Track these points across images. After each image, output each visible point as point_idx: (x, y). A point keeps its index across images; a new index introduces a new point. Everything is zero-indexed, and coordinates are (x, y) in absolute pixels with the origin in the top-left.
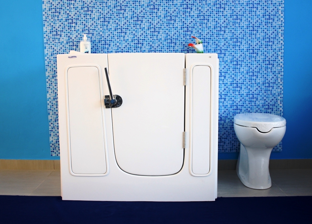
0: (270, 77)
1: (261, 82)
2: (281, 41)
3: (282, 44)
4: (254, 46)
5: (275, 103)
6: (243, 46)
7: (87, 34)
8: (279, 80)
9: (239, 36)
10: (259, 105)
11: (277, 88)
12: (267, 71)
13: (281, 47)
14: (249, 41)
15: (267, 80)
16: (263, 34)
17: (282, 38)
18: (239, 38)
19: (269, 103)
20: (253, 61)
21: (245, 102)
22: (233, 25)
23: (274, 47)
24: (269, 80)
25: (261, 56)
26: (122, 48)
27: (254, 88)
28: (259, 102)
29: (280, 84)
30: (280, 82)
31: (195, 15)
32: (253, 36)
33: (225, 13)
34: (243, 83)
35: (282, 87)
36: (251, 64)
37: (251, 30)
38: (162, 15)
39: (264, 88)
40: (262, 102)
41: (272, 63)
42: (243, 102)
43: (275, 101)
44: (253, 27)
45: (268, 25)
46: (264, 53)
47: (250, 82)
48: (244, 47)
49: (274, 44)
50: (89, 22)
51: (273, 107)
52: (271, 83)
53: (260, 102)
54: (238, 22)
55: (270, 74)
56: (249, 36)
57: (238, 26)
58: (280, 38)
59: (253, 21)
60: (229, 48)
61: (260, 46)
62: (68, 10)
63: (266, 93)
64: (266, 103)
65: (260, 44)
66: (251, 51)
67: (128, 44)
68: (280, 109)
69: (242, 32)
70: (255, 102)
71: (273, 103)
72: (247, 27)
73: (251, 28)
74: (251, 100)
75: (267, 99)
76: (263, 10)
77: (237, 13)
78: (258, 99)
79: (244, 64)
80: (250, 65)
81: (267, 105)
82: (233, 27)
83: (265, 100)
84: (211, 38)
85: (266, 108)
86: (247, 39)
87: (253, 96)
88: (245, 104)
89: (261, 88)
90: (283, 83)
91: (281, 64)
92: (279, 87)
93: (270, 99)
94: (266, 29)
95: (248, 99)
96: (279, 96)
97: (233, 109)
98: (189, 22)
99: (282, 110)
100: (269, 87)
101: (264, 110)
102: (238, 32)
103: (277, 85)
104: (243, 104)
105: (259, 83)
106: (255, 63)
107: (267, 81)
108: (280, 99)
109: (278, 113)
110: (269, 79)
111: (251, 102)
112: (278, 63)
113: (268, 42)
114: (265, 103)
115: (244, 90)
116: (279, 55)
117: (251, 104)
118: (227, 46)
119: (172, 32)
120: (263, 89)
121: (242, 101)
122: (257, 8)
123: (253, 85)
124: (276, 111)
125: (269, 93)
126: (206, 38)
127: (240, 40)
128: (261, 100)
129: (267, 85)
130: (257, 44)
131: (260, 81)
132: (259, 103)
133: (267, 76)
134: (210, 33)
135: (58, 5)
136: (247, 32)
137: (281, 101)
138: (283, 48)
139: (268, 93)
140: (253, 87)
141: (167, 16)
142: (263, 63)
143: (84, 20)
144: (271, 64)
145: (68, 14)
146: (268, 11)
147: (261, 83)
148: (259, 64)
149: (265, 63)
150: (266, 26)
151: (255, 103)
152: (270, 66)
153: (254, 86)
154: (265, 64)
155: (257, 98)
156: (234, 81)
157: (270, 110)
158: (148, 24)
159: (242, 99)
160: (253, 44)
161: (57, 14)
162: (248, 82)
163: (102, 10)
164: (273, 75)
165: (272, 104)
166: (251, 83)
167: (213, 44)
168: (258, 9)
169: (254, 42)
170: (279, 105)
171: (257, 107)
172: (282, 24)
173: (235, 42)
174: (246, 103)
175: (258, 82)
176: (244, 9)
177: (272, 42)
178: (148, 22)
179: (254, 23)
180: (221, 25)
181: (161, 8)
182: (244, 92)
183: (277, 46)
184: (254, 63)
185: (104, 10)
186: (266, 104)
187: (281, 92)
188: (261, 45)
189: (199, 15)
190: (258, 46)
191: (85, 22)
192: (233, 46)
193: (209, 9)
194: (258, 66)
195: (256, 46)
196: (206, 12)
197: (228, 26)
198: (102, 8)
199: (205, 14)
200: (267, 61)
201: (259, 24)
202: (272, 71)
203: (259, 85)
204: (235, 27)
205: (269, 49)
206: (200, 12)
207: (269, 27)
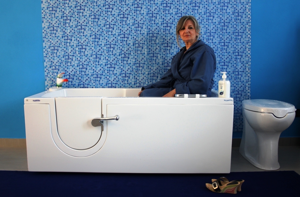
0: (239, 66)
1: (231, 71)
2: (248, 35)
3: (249, 37)
4: (225, 39)
5: (244, 89)
6: (216, 39)
7: (80, 29)
8: (247, 69)
9: (212, 31)
11: (245, 76)
12: (236, 61)
13: (249, 40)
14: (220, 35)
16: (233, 29)
17: (249, 32)
18: (212, 33)
20: (224, 52)
22: (207, 21)
23: (242, 41)
24: (238, 69)
25: (231, 48)
26: (110, 41)
29: (248, 72)
30: (248, 71)
31: (173, 12)
32: (224, 31)
33: (200, 11)
35: (249, 75)
36: (223, 56)
37: (223, 26)
38: (145, 13)
39: (234, 76)
41: (241, 54)
43: (243, 88)
44: (224, 23)
45: (237, 21)
46: (233, 46)
49: (242, 38)
50: (81, 19)
51: (242, 93)
52: (240, 72)
54: (211, 18)
55: (239, 64)
56: (221, 31)
57: (211, 22)
58: (247, 32)
59: (224, 18)
62: (63, 8)
63: (236, 81)
64: (236, 89)
65: (230, 38)
66: (223, 44)
67: (115, 38)
68: (248, 94)
69: (215, 27)
71: (242, 89)
72: (219, 23)
73: (222, 24)
75: (237, 86)
76: (233, 8)
77: (210, 11)
80: (222, 56)
82: (207, 23)
83: (235, 86)
86: (218, 33)
89: (231, 76)
90: (250, 71)
91: (248, 55)
92: (247, 75)
93: (239, 85)
94: (235, 24)
96: (247, 83)
98: (168, 19)
99: (250, 95)
100: (238, 75)
101: (234, 95)
102: (211, 27)
103: (245, 73)
106: (226, 55)
107: (237, 70)
108: (248, 85)
109: (246, 98)
110: (238, 68)
112: (246, 54)
113: (237, 36)
114: (235, 89)
115: (217, 78)
116: (247, 47)
119: (154, 28)
120: (233, 77)
122: (228, 6)
124: (244, 96)
125: (238, 80)
127: (212, 34)
130: (228, 38)
133: (237, 65)
135: (54, 4)
136: (219, 28)
137: (248, 87)
138: (250, 41)
141: (149, 14)
142: (233, 54)
143: (78, 18)
144: (240, 55)
145: (63, 12)
146: (237, 9)
147: (232, 72)
149: (234, 55)
150: (236, 22)
152: (239, 56)
157: (239, 95)
158: (132, 21)
160: (224, 38)
161: (54, 12)
163: (93, 9)
164: (242, 65)
168: (229, 7)
169: (225, 36)
170: (247, 91)
172: (249, 21)
173: (209, 36)
175: (229, 71)
176: (216, 7)
177: (240, 36)
178: (133, 19)
181: (144, 6)
183: (245, 40)
184: (225, 54)
185: (95, 9)
186: (236, 90)
187: (249, 79)
189: (177, 12)
190: (228, 39)
191: (78, 19)
192: (207, 39)
193: (186, 7)
194: (229, 56)
195: (226, 39)
196: (183, 10)
197: (202, 22)
198: (92, 6)
199: (183, 12)
200: (237, 52)
201: (229, 20)
202: (241, 61)
203: (230, 73)
204: (208, 23)
205: (238, 42)
206: (178, 10)
207: (238, 23)
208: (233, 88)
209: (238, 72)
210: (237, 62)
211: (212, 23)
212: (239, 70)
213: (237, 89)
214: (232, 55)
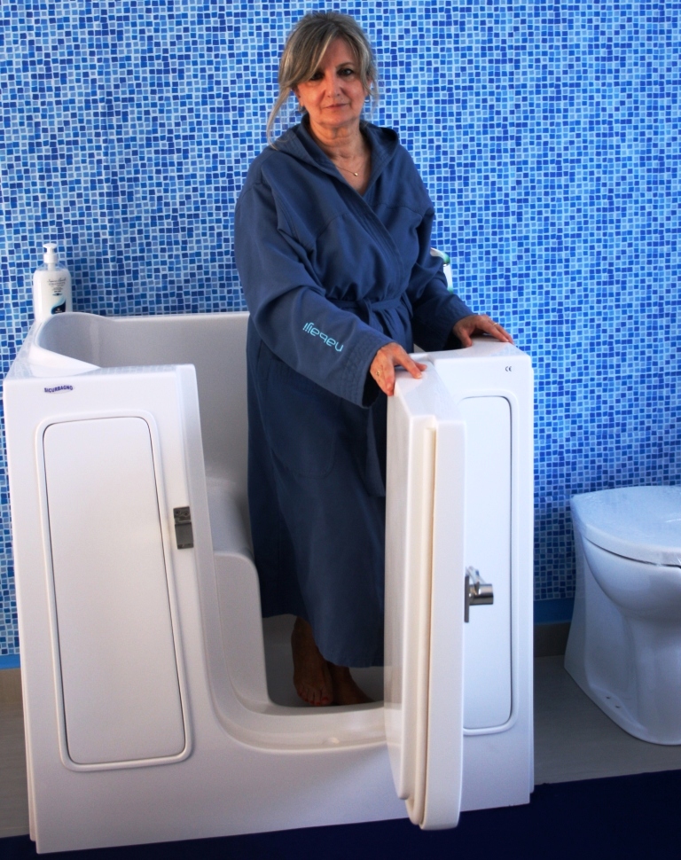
0: (665, 354)
1: (634, 374)
4: (612, 258)
6: (580, 260)
7: (53, 237)
9: (566, 230)
10: (630, 447)
12: (652, 338)
14: (596, 244)
15: (653, 367)
16: (642, 221)
18: (566, 236)
19: (661, 438)
20: (611, 307)
21: (587, 439)
22: (547, 194)
24: (659, 366)
25: (634, 290)
26: (179, 282)
27: (615, 393)
28: (630, 435)
32: (611, 229)
34: (580, 381)
36: (605, 319)
37: (605, 210)
39: (646, 391)
40: (639, 437)
41: (671, 312)
42: (580, 439)
45: (657, 189)
46: (643, 281)
47: (602, 376)
48: (581, 263)
51: (673, 449)
52: (667, 374)
53: (634, 437)
54: (563, 183)
55: (662, 346)
56: (599, 228)
57: (562, 196)
59: (611, 179)
60: (535, 268)
61: (630, 257)
63: (652, 408)
64: (652, 437)
65: (631, 251)
66: (604, 277)
67: (200, 268)
69: (576, 215)
70: (618, 436)
72: (592, 198)
73: (604, 203)
74: (605, 432)
75: (654, 427)
76: (642, 140)
77: (559, 155)
78: (628, 427)
79: (583, 318)
80: (601, 322)
81: (654, 445)
82: (546, 200)
83: (648, 428)
84: (474, 241)
85: (652, 453)
86: (589, 238)
87: (612, 420)
88: (587, 444)
89: (636, 394)
93: (664, 424)
94: (650, 201)
95: (596, 430)
97: (549, 465)
100: (661, 387)
102: (564, 215)
104: (581, 445)
105: (630, 377)
106: (615, 315)
107: (656, 369)
110: (659, 361)
111: (605, 437)
113: (656, 244)
114: (648, 439)
115: (583, 401)
117: (606, 443)
118: (527, 262)
120: (642, 394)
121: (577, 436)
122: (623, 135)
123: (612, 385)
125: (661, 405)
126: (461, 241)
127: (568, 242)
128: (636, 429)
129: (655, 381)
130: (624, 252)
131: (631, 371)
132: (631, 441)
134: (474, 222)
136: (592, 217)
139: (658, 407)
140: (611, 390)
142: (643, 311)
144: (667, 315)
146: (656, 145)
147: (637, 377)
148: (630, 318)
149: (646, 314)
150: (652, 193)
151: (618, 442)
152: (665, 319)
153: (615, 387)
154: (649, 316)
155: (624, 425)
156: (551, 374)
157: (664, 459)
159: (577, 431)
160: (611, 253)
162: (596, 377)
163: (106, 154)
165: (670, 440)
166: (605, 379)
167: (481, 259)
168: (627, 137)
169: (611, 246)
171: (624, 453)
173: (553, 249)
174: (590, 441)
175: (628, 373)
176: (581, 139)
177: (668, 243)
179: (611, 185)
180: (507, 195)
182: (583, 407)
184: (612, 313)
185: (113, 154)
186: (651, 442)
188: (634, 254)
189: (435, 163)
190: (625, 258)
191: (43, 197)
192: (547, 261)
193: (469, 143)
194: (627, 321)
195: (618, 258)
196: (460, 152)
197: (530, 198)
198: (103, 145)
199: (457, 161)
200: (655, 304)
201: (628, 187)
202: (671, 335)
203: (630, 383)
204: (553, 200)
205: (661, 268)
206: (438, 153)
207: (662, 195)
208: (642, 435)
209: (661, 376)
210: (655, 340)
211: (566, 199)
212: (662, 369)
213: (655, 439)
214: (637, 317)
